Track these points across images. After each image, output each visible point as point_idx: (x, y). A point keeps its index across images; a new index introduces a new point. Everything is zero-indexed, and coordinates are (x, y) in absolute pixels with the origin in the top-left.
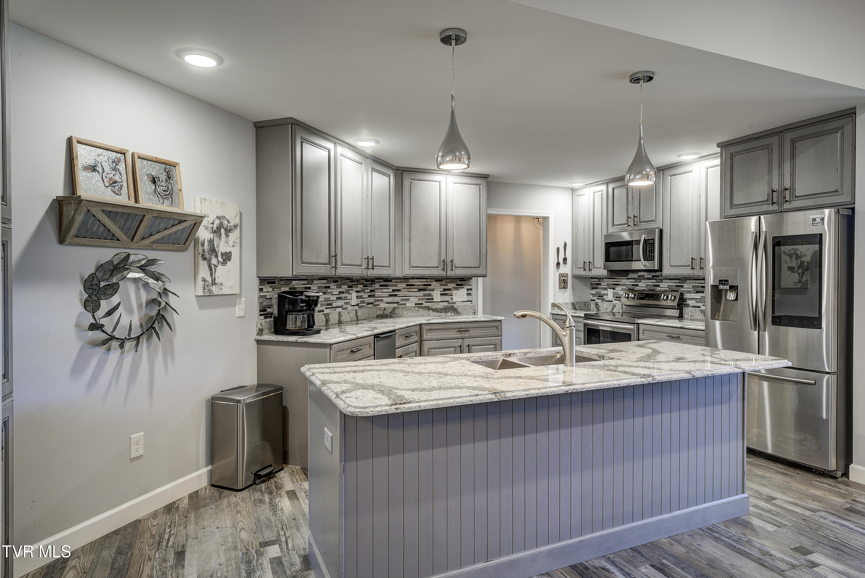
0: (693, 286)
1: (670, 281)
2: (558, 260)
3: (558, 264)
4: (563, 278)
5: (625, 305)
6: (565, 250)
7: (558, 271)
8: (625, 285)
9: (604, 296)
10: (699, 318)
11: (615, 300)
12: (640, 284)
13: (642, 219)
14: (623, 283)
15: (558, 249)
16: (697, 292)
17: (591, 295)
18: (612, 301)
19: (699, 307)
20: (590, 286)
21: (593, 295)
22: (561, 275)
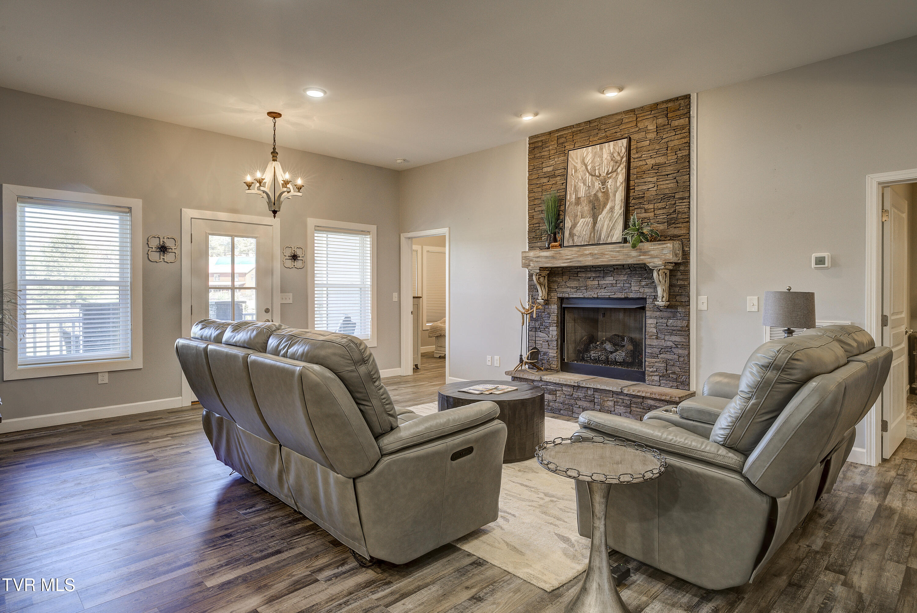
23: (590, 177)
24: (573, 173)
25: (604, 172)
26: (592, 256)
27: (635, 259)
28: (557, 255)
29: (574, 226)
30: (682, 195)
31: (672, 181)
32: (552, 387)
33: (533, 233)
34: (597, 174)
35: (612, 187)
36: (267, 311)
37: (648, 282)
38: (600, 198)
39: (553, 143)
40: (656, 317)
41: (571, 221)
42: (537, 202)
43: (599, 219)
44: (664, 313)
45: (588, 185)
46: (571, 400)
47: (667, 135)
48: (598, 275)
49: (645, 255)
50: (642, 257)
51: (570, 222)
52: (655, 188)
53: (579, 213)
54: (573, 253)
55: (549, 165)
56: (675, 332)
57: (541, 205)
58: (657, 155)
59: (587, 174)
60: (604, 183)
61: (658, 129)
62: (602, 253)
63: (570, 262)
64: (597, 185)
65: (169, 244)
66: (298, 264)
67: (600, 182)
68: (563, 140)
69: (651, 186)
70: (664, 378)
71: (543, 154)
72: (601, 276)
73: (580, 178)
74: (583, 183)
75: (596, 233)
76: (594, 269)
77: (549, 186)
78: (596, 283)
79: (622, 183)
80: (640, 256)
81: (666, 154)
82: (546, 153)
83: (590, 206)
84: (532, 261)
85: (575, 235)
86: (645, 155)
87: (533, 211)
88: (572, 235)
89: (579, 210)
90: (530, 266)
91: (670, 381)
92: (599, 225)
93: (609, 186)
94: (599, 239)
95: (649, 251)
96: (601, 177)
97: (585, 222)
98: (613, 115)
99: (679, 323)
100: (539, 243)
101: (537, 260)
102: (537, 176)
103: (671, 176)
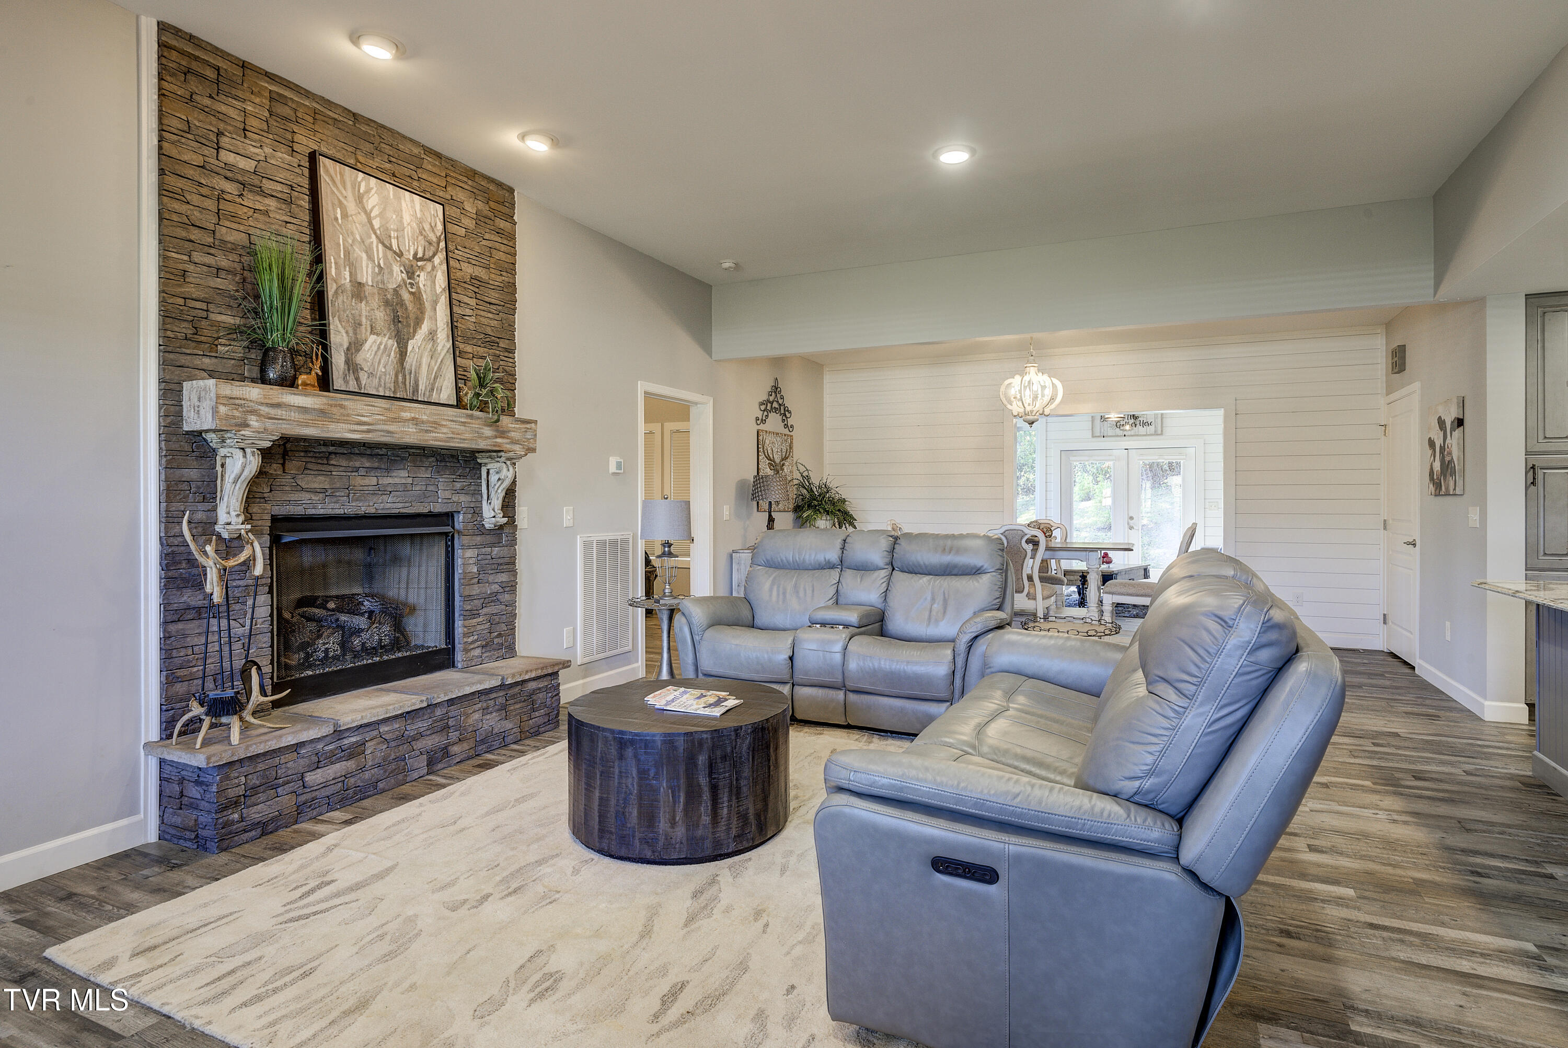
23: (380, 246)
24: (339, 216)
25: (409, 251)
26: (416, 424)
27: (489, 442)
28: (335, 410)
29: (355, 346)
30: (508, 344)
31: (496, 317)
32: (353, 739)
33: (185, 325)
34: (395, 247)
35: (429, 290)
37: (465, 483)
38: (407, 302)
39: (257, 100)
40: (476, 546)
41: (347, 332)
42: (195, 234)
43: (410, 348)
44: (487, 537)
45: (379, 262)
46: (401, 748)
47: (492, 237)
48: (376, 465)
49: (504, 438)
50: (499, 440)
51: (344, 335)
52: (473, 319)
53: (364, 320)
54: (376, 410)
55: (242, 152)
56: (502, 567)
57: (212, 251)
58: (477, 263)
59: (373, 236)
60: (411, 274)
61: (480, 218)
62: (435, 423)
63: (369, 431)
64: (398, 274)
67: (402, 269)
68: (286, 111)
69: (468, 312)
70: (488, 648)
71: (223, 108)
72: (383, 466)
73: (358, 237)
74: (367, 252)
75: (408, 377)
76: (369, 451)
77: (245, 209)
78: (374, 481)
79: (444, 290)
80: (496, 437)
81: (487, 268)
82: (232, 113)
83: (388, 312)
84: (253, 412)
85: (362, 369)
86: (461, 253)
87: (186, 258)
88: (352, 367)
89: (364, 313)
90: (248, 426)
91: (494, 650)
92: (410, 360)
93: (421, 286)
94: (416, 390)
95: (509, 431)
96: (403, 259)
97: (381, 344)
98: (411, 140)
99: (505, 552)
100: (207, 360)
101: (273, 412)
102: (199, 160)
103: (494, 307)
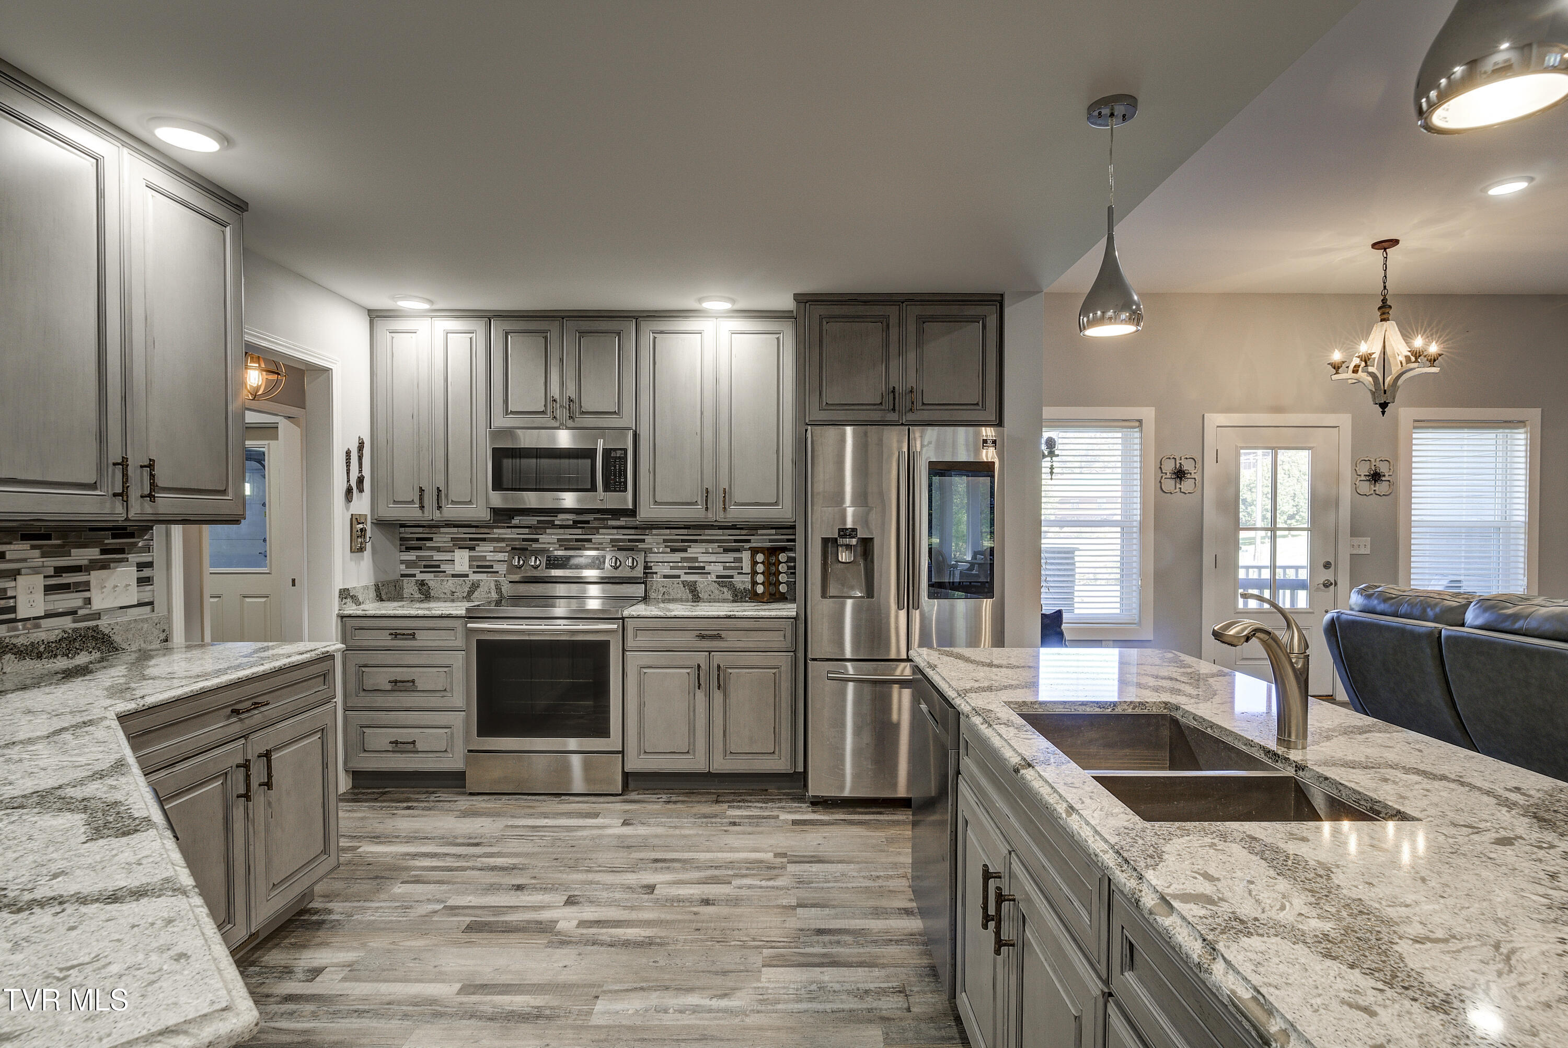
0: (665, 541)
1: (615, 531)
2: (348, 481)
3: (349, 491)
4: (361, 526)
5: (510, 582)
6: (360, 458)
7: (348, 509)
8: (503, 540)
9: (442, 566)
10: (679, 596)
11: (474, 572)
12: (543, 538)
13: (587, 406)
14: (496, 536)
15: (348, 453)
16: (674, 550)
17: (401, 563)
18: (467, 576)
19: (679, 577)
20: (398, 543)
21: (409, 564)
22: (355, 520)
36: (1327, 565)
65: (1188, 466)
66: (1382, 487)
